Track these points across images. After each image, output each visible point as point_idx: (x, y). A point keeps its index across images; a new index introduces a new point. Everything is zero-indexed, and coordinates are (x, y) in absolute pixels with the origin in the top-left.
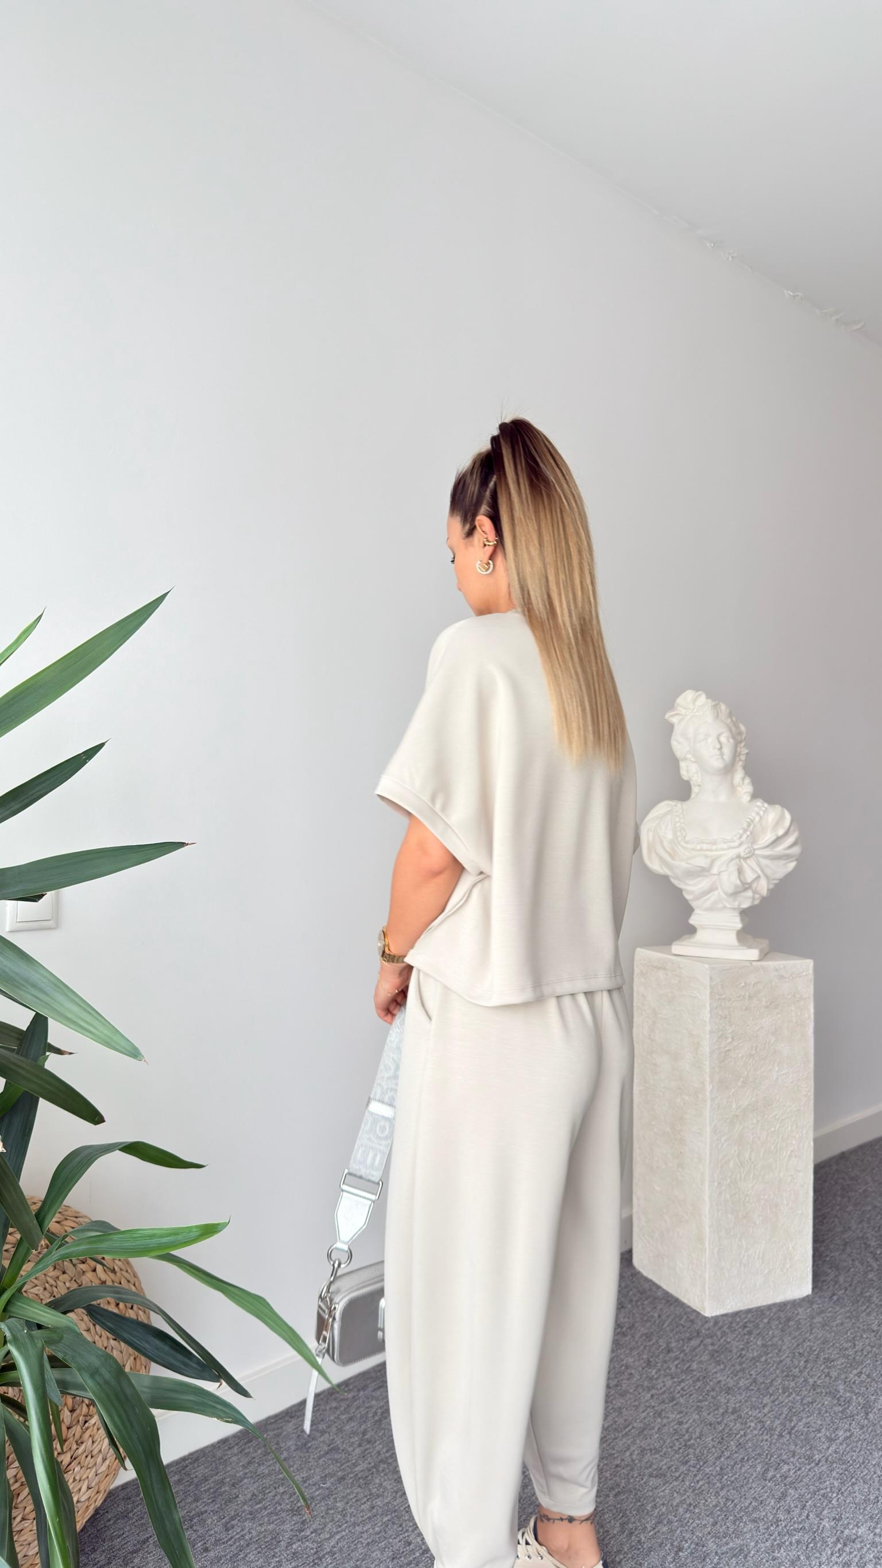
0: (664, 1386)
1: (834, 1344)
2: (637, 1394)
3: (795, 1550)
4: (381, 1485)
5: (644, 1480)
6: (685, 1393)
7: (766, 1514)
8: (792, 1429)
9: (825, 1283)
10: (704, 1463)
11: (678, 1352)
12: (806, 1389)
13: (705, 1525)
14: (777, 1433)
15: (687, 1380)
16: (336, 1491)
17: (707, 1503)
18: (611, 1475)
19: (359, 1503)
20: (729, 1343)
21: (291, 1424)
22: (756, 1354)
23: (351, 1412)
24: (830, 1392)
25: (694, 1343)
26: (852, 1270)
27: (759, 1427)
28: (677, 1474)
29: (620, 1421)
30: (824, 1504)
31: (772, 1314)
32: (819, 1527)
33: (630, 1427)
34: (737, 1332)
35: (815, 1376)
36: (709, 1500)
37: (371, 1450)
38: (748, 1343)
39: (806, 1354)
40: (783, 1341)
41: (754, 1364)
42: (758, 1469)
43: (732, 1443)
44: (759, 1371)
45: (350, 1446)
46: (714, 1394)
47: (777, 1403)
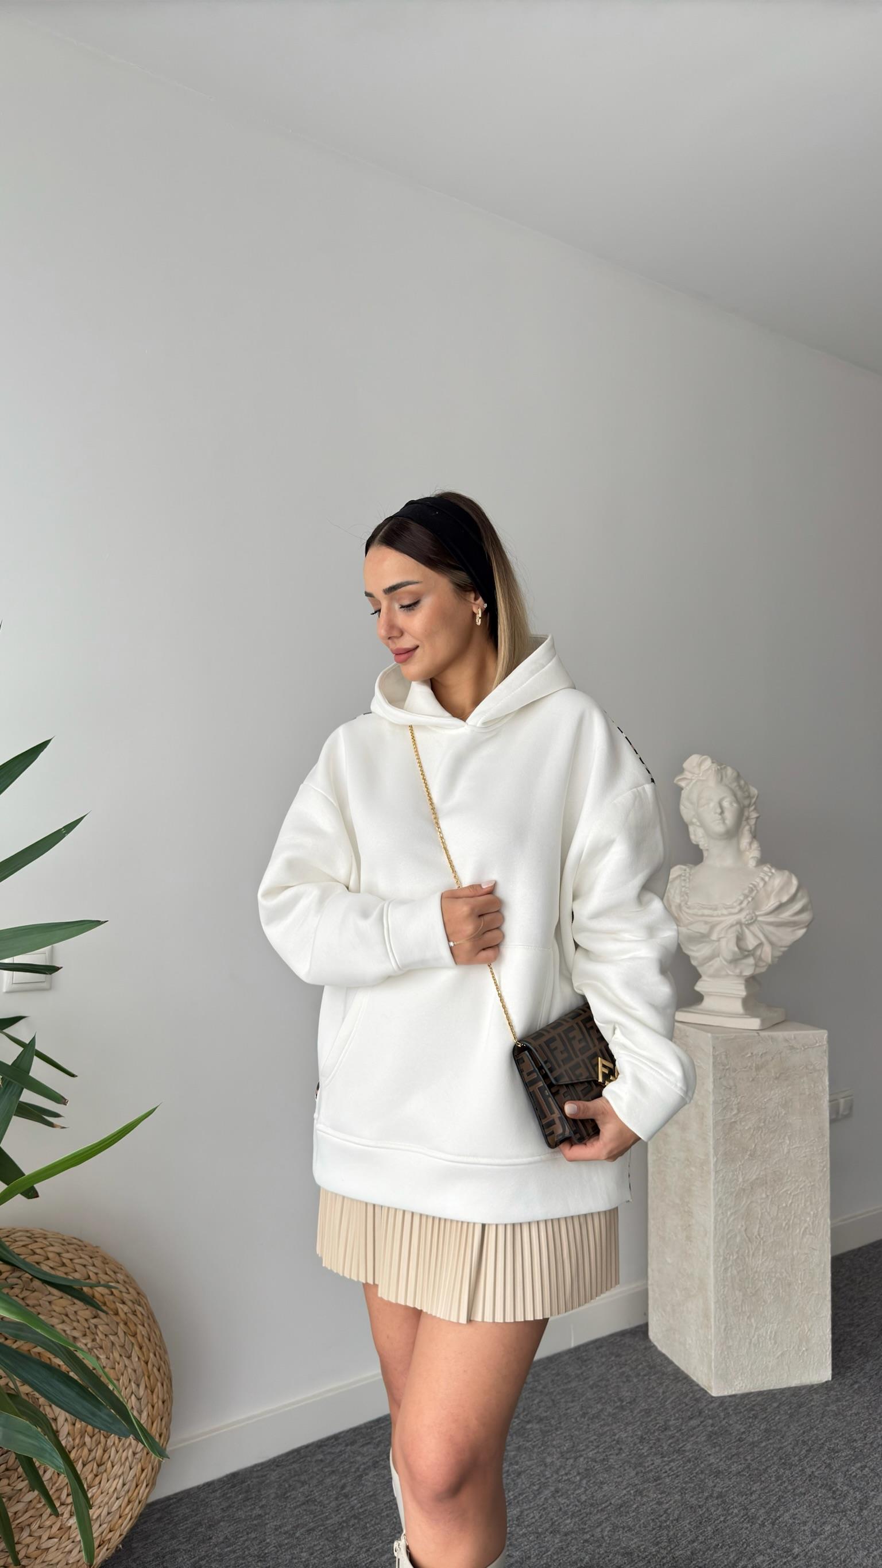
0: (653, 1464)
1: (843, 1434)
2: (622, 1470)
4: (348, 1539)
5: (610, 1557)
6: (672, 1473)
8: (777, 1519)
9: (849, 1370)
10: (676, 1546)
11: (675, 1431)
12: (801, 1479)
14: (759, 1522)
15: (678, 1460)
16: (304, 1542)
18: (577, 1549)
19: (323, 1555)
20: (730, 1425)
21: (274, 1474)
22: (756, 1439)
23: (335, 1465)
24: (827, 1483)
25: (693, 1423)
27: (742, 1513)
28: (644, 1556)
29: (599, 1495)
31: (784, 1399)
33: (608, 1503)
34: (742, 1414)
35: (815, 1466)
37: (346, 1504)
38: (750, 1426)
39: (810, 1443)
40: (789, 1427)
41: (751, 1449)
43: (709, 1528)
44: (756, 1456)
45: (327, 1499)
46: (702, 1476)
47: (767, 1491)
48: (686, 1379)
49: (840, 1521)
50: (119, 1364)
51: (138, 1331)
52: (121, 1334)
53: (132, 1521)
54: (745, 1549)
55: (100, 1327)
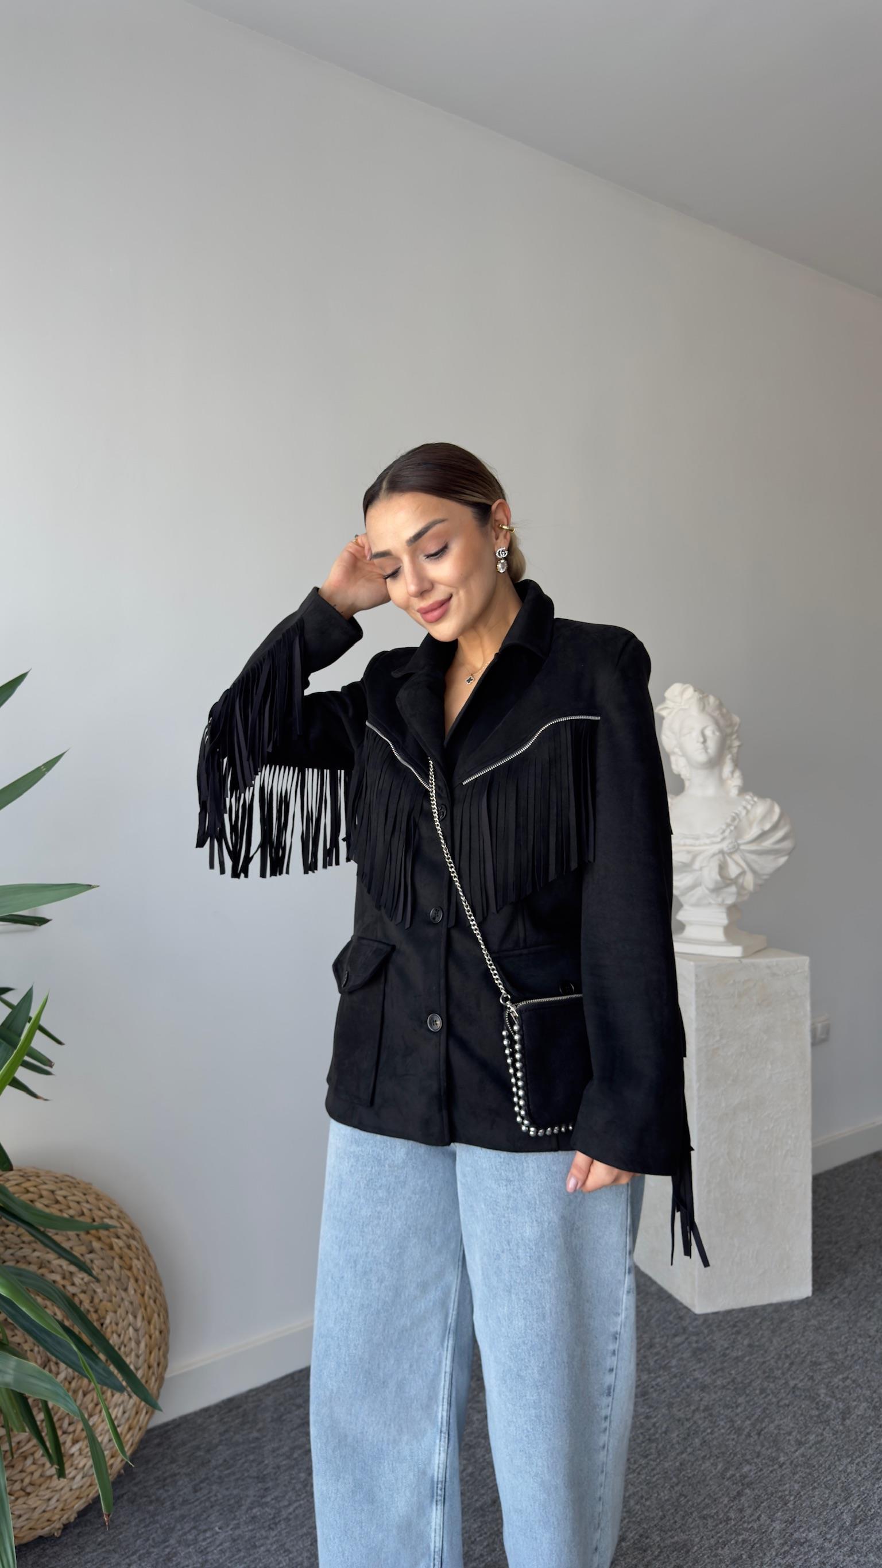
1: (824, 1348)
3: (739, 1549)
6: (659, 1388)
7: (717, 1512)
8: (762, 1430)
10: (666, 1457)
12: (785, 1392)
13: (653, 1518)
14: (745, 1433)
15: (665, 1376)
17: (659, 1497)
20: (714, 1341)
21: (270, 1398)
22: (740, 1353)
25: (678, 1340)
26: (861, 1274)
27: (728, 1426)
28: (634, 1468)
30: (780, 1505)
31: (766, 1315)
32: (768, 1528)
34: (725, 1330)
35: (798, 1378)
36: (662, 1494)
38: (734, 1342)
39: (792, 1356)
40: (771, 1342)
41: (736, 1363)
42: (720, 1466)
43: (697, 1440)
44: (740, 1370)
46: (688, 1390)
47: (751, 1403)
48: (670, 1298)
49: (824, 1429)
50: (115, 1296)
51: (134, 1265)
52: (116, 1266)
53: (133, 1447)
54: (732, 1459)
55: (96, 1262)
